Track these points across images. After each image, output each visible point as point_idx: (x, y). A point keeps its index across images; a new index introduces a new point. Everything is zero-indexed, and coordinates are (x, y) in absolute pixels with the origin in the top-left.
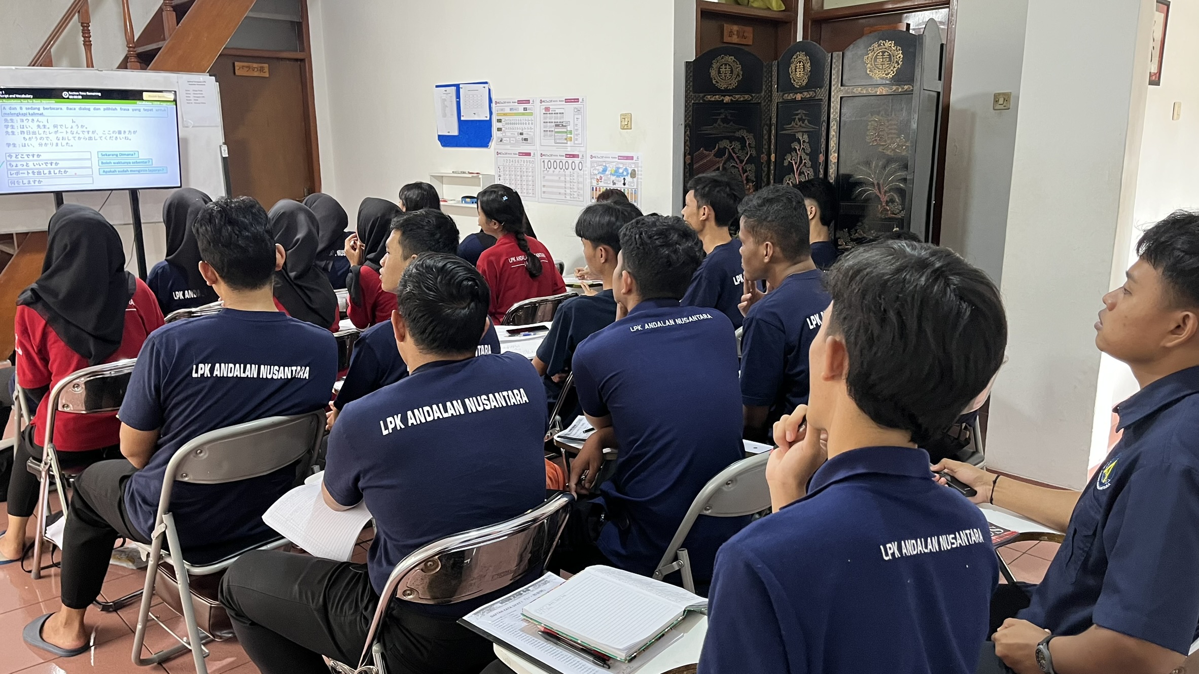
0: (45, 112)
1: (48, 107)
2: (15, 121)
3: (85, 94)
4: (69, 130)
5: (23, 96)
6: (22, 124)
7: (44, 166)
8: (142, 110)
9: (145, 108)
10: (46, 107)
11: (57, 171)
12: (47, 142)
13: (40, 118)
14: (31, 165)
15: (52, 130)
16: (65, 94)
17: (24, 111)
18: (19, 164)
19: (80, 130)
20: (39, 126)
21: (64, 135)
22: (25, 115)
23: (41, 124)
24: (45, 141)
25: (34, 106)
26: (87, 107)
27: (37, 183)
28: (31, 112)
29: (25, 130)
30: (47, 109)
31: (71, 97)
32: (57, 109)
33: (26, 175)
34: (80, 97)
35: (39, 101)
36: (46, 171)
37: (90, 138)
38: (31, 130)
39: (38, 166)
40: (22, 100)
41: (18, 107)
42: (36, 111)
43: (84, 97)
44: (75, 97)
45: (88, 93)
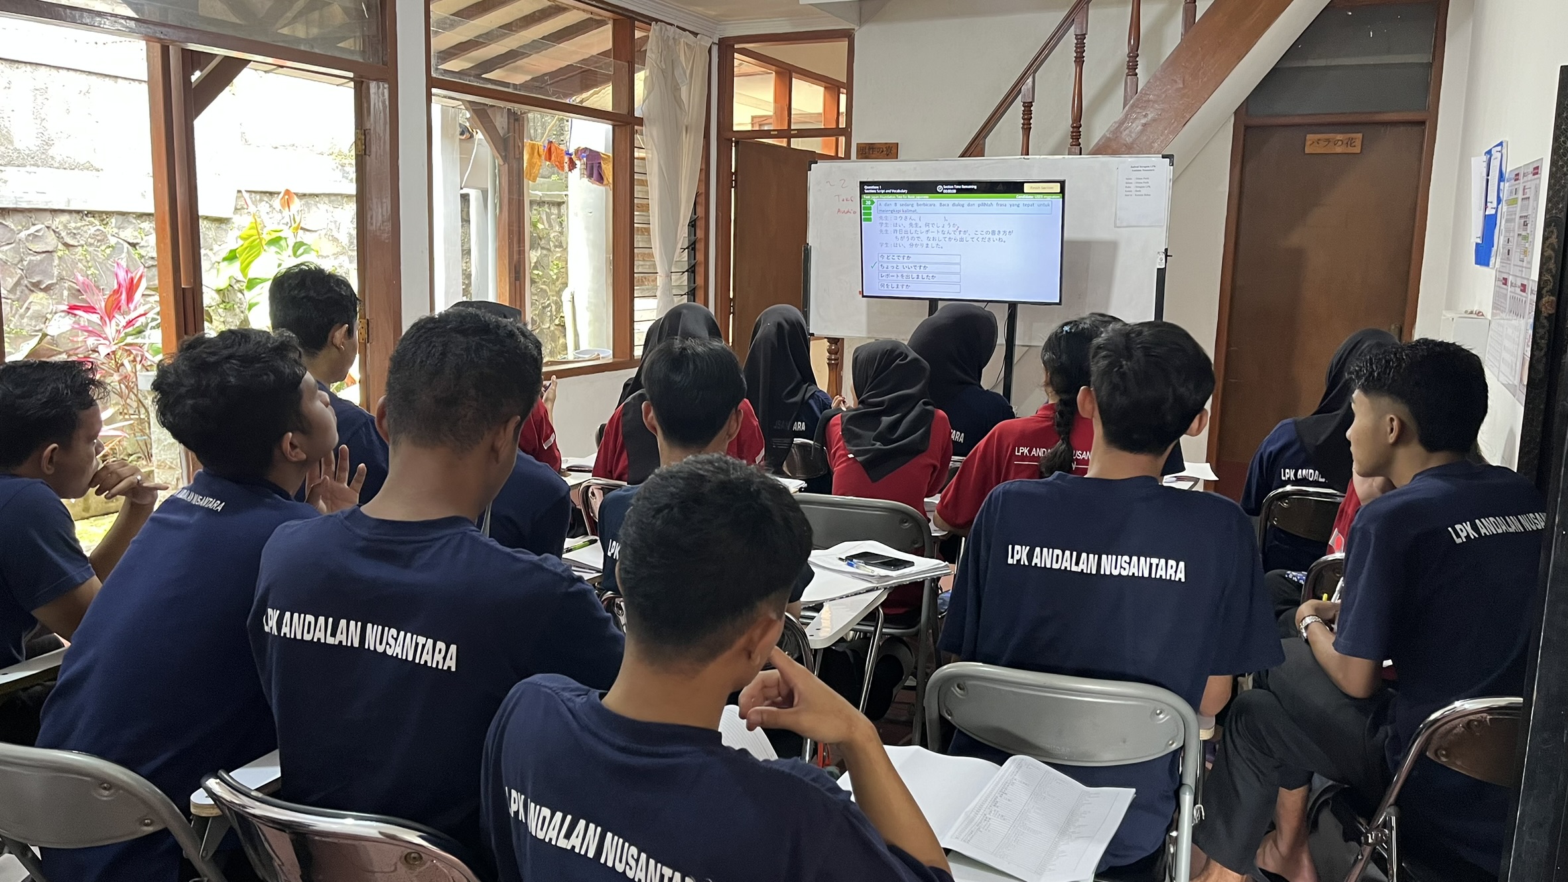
0: (919, 209)
1: (922, 203)
2: (889, 218)
3: (958, 187)
4: (940, 229)
5: (899, 191)
6: (895, 222)
7: (913, 269)
8: (1021, 205)
9: (1025, 203)
10: (919, 203)
11: (925, 276)
12: (918, 243)
13: (914, 216)
14: (901, 268)
15: (924, 229)
16: (939, 188)
17: (899, 208)
18: (890, 265)
19: (952, 229)
20: (911, 224)
21: (935, 235)
22: (898, 212)
23: (914, 222)
24: (916, 242)
25: (908, 203)
26: (961, 203)
27: (904, 287)
28: (905, 208)
29: (898, 228)
30: (920, 205)
31: (945, 191)
32: (931, 205)
33: (895, 278)
34: (955, 191)
35: (913, 196)
36: (915, 276)
37: (962, 240)
38: (904, 229)
39: (907, 269)
40: (897, 195)
41: (893, 203)
42: (910, 208)
43: (959, 191)
44: (949, 191)
45: (963, 187)
